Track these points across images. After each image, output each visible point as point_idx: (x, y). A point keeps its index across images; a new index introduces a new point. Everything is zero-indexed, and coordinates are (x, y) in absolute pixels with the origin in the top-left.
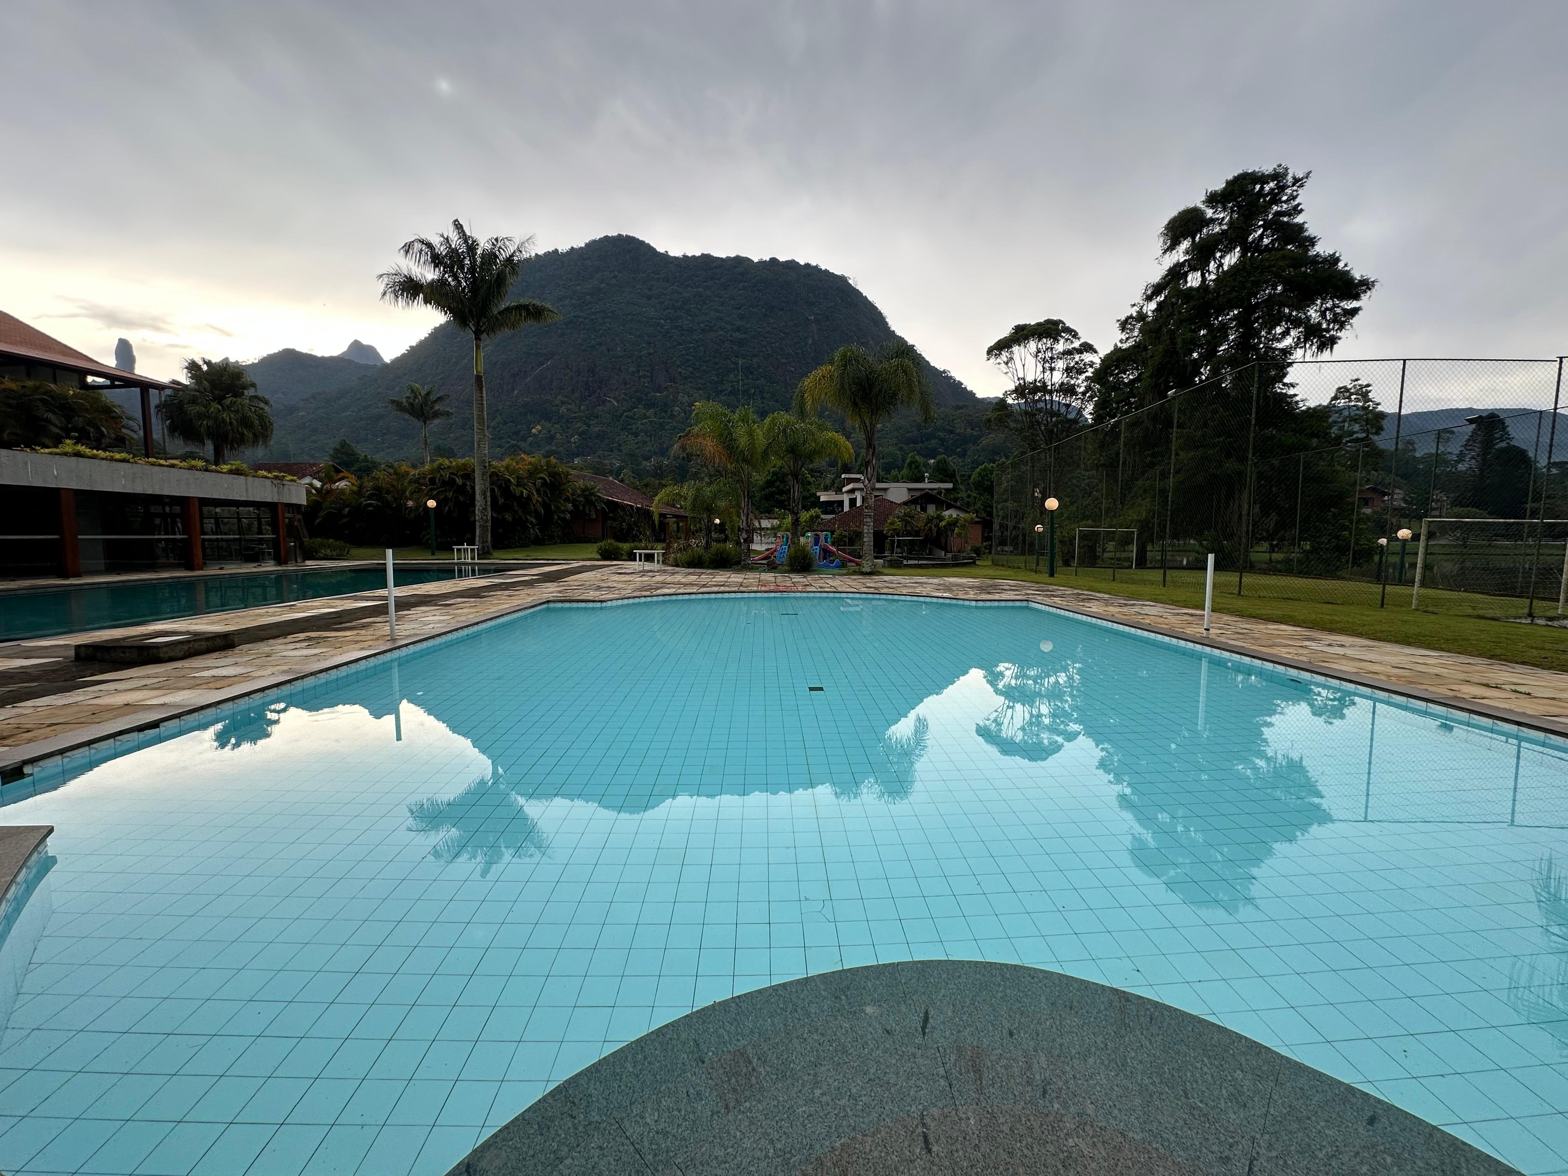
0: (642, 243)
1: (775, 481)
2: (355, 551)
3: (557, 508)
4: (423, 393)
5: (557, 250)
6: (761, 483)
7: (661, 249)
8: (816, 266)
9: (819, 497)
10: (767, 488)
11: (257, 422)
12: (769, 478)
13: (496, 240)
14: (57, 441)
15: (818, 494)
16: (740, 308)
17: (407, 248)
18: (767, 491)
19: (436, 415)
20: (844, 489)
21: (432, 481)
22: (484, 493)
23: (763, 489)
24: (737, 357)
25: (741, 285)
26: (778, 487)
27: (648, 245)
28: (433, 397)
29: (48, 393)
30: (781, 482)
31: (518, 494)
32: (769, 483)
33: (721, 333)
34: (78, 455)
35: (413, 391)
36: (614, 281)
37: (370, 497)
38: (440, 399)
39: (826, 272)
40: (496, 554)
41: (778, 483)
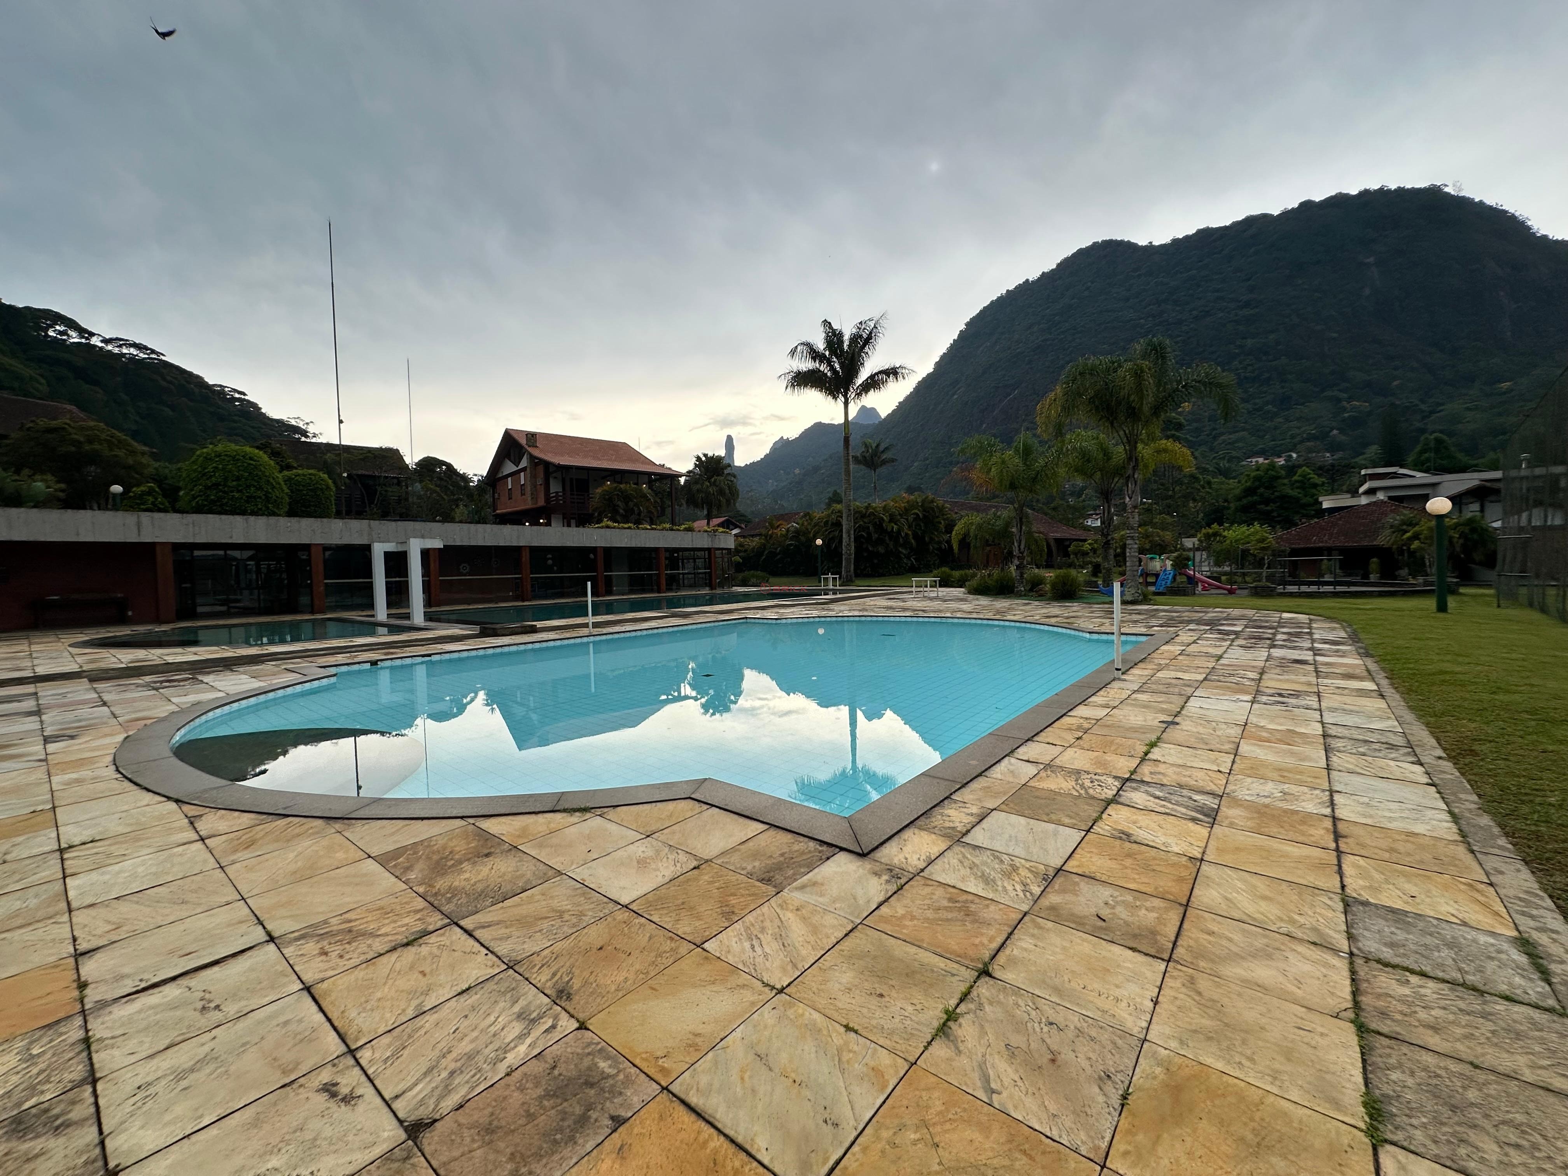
0: (1122, 242)
1: (1258, 488)
2: (772, 580)
3: (932, 539)
4: (874, 446)
5: (1027, 280)
6: (1237, 492)
7: (1142, 242)
8: (1381, 190)
9: (1321, 503)
10: (1245, 497)
11: (727, 491)
12: (1248, 484)
13: (861, 323)
14: (599, 521)
15: (1321, 499)
16: (1249, 280)
17: (793, 352)
18: (1245, 501)
19: (884, 462)
20: (1361, 490)
21: (826, 523)
22: (848, 532)
23: (1239, 499)
24: (1243, 338)
25: (1253, 250)
26: (1261, 495)
27: (1129, 242)
28: (881, 448)
29: (620, 490)
30: (1267, 488)
31: (889, 529)
32: (1249, 491)
33: (1221, 315)
34: (608, 527)
35: (866, 446)
36: (1086, 293)
37: (791, 539)
38: (886, 449)
39: (1400, 191)
40: (858, 582)
41: (1262, 490)
